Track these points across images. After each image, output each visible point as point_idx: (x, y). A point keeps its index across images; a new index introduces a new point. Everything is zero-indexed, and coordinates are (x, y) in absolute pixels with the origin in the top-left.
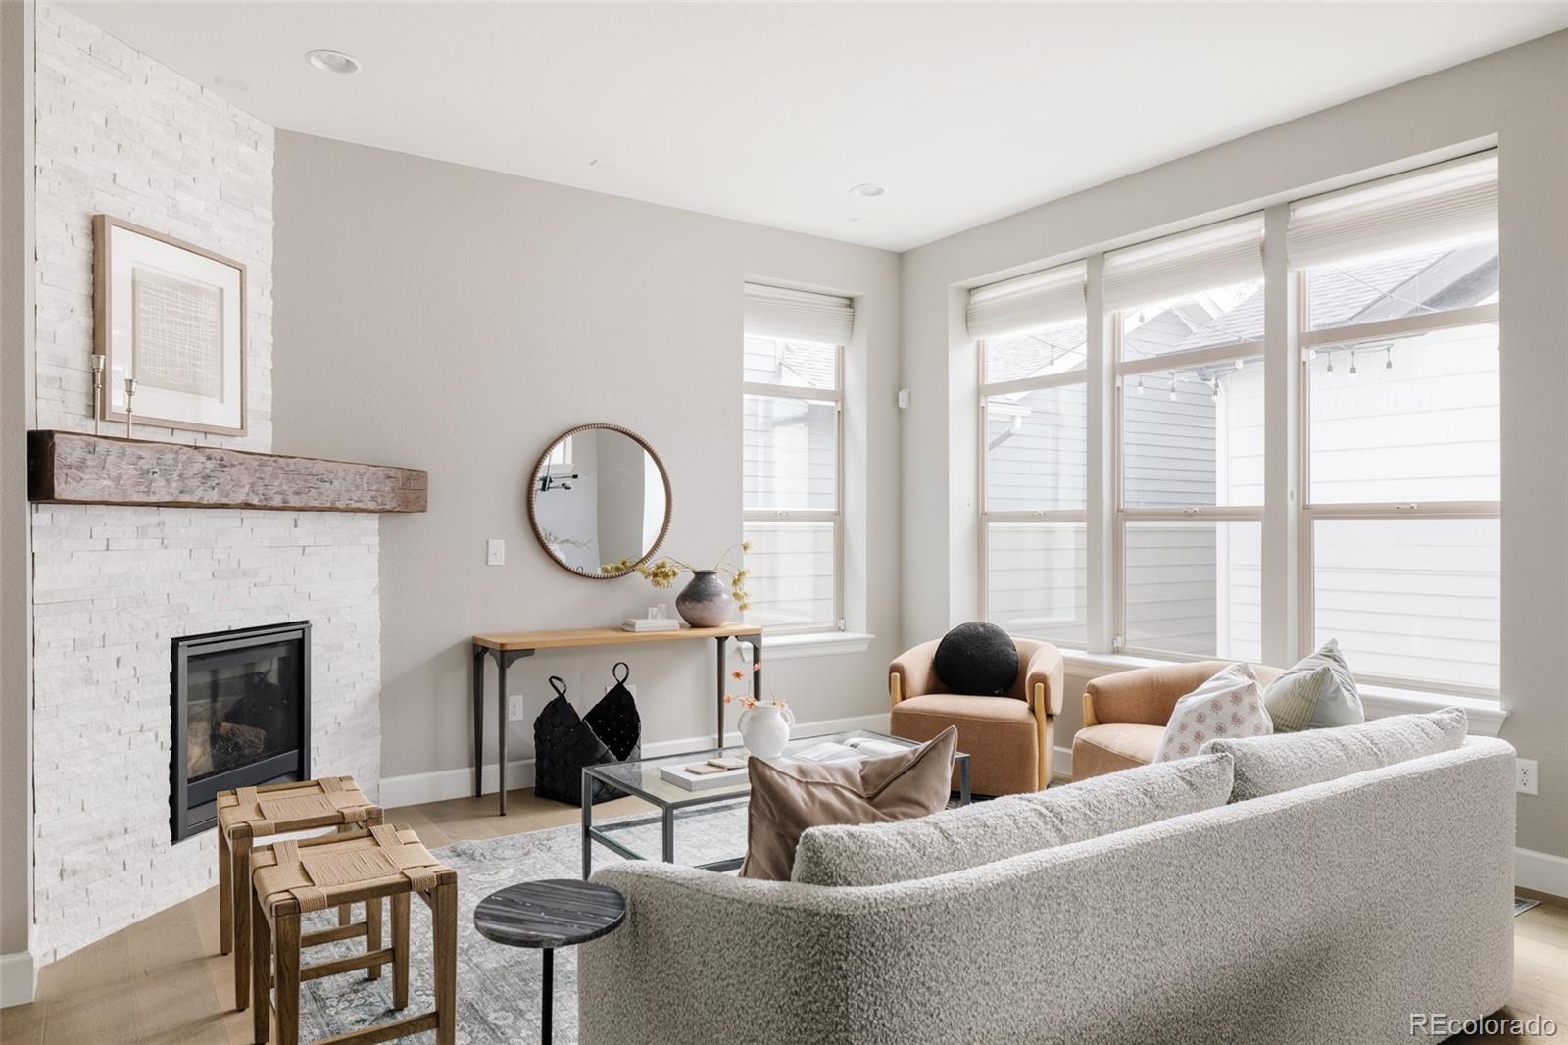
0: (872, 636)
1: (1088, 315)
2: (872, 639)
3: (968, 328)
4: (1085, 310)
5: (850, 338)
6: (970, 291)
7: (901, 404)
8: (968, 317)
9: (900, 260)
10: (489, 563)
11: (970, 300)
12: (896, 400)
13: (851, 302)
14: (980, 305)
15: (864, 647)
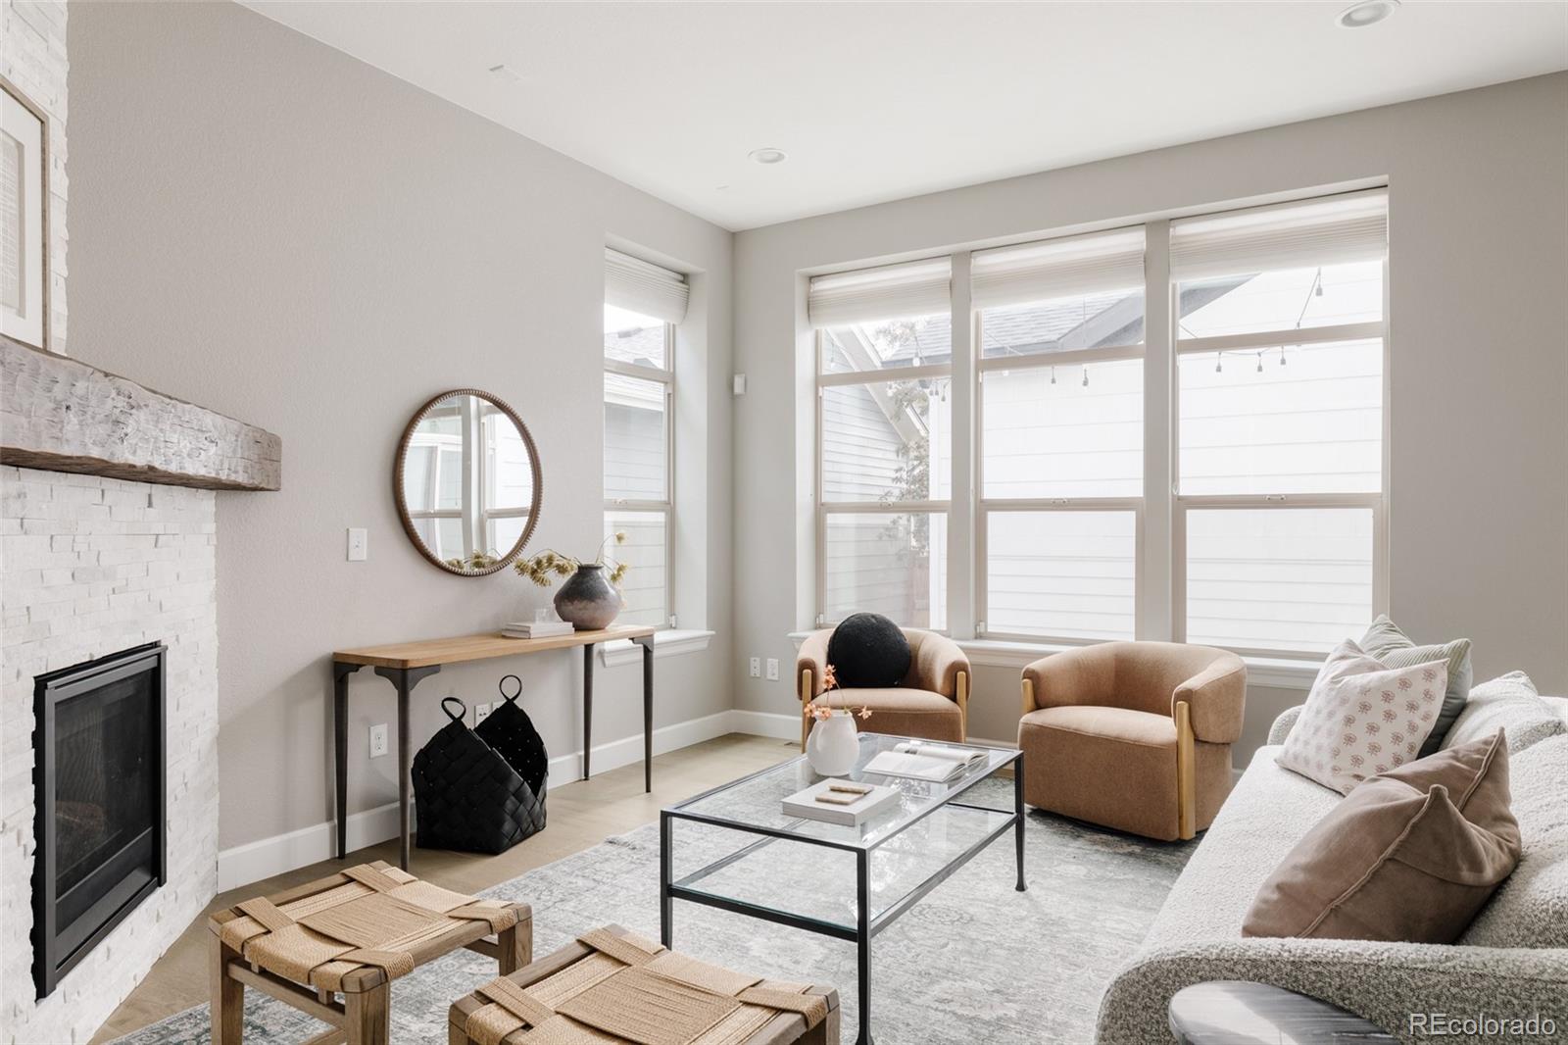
0: (713, 633)
1: (952, 311)
2: (712, 636)
3: (809, 316)
4: (950, 308)
5: (684, 317)
6: (812, 278)
7: (738, 389)
8: (811, 306)
9: (734, 240)
10: (350, 559)
11: (810, 288)
12: (731, 387)
13: (685, 278)
14: (824, 293)
15: (704, 645)
